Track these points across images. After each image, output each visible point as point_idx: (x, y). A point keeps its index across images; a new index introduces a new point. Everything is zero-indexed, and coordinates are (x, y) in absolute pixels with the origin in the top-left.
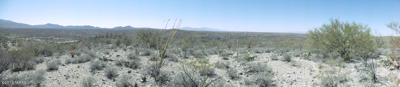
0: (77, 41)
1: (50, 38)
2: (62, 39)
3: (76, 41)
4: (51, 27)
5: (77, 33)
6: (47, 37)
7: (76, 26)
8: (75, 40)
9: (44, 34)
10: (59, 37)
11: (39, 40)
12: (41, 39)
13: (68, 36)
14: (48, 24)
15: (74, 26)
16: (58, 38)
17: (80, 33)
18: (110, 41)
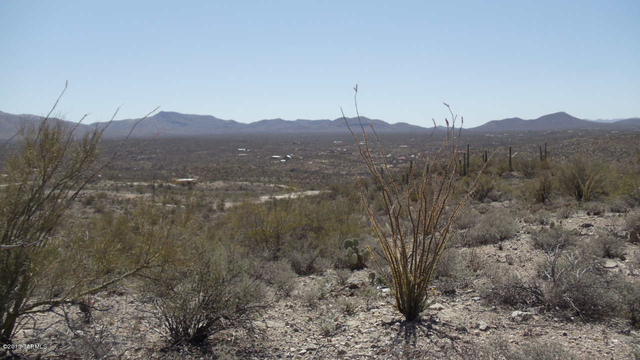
0: (316, 192)
1: (183, 184)
2: (241, 188)
3: (310, 193)
4: (182, 131)
5: (307, 157)
6: (166, 179)
7: (300, 124)
8: (305, 187)
9: (149, 164)
10: (224, 180)
11: (131, 196)
12: (140, 190)
13: (264, 173)
14: (163, 115)
15: (289, 122)
16: (220, 184)
17: (321, 157)
18: (490, 190)
